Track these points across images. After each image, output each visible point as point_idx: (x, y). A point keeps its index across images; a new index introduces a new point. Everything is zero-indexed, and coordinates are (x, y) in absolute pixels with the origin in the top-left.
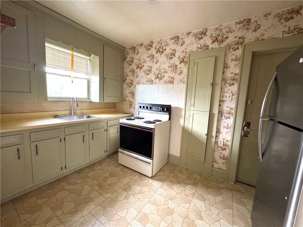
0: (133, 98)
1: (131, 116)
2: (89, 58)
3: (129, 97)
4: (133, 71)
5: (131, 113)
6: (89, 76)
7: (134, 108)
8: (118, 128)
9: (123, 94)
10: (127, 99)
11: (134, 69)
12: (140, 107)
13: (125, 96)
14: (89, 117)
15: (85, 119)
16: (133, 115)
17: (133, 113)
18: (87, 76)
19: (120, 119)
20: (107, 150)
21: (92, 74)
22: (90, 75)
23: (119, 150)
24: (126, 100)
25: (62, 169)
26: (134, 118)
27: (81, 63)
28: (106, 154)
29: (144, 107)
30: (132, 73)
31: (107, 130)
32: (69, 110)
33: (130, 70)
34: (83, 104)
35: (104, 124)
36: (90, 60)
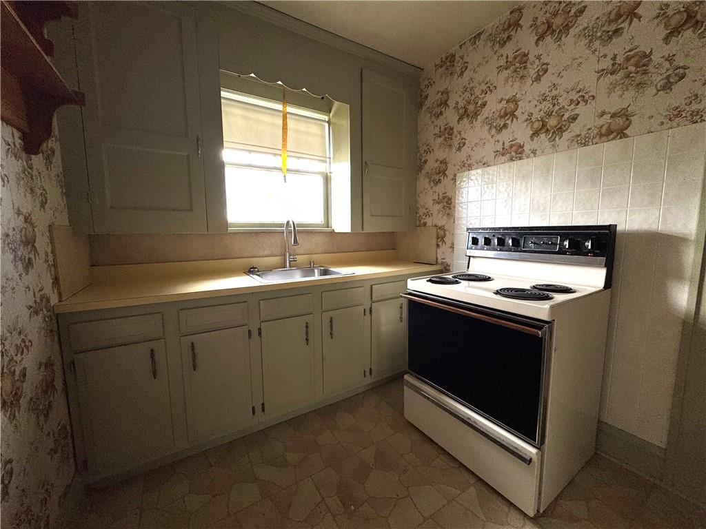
0: (448, 214)
1: (441, 272)
2: (326, 118)
3: (435, 215)
4: (448, 133)
5: (442, 263)
6: (328, 163)
7: (452, 247)
8: (401, 308)
9: (417, 208)
10: (429, 221)
11: (450, 125)
12: (475, 241)
13: (421, 211)
14: (325, 272)
15: (317, 277)
16: (446, 269)
17: (448, 261)
18: (324, 164)
19: (409, 281)
20: (371, 369)
21: (333, 158)
22: (330, 163)
23: (406, 377)
24: (425, 224)
25: (254, 413)
26: (454, 277)
27: (307, 133)
28: (369, 380)
29: (488, 242)
30: (445, 140)
31: (371, 311)
32: (281, 256)
33: (437, 131)
34: (313, 239)
35: (363, 293)
36: (329, 122)
